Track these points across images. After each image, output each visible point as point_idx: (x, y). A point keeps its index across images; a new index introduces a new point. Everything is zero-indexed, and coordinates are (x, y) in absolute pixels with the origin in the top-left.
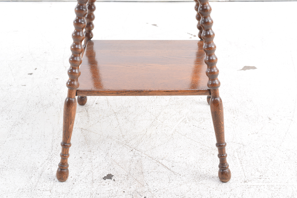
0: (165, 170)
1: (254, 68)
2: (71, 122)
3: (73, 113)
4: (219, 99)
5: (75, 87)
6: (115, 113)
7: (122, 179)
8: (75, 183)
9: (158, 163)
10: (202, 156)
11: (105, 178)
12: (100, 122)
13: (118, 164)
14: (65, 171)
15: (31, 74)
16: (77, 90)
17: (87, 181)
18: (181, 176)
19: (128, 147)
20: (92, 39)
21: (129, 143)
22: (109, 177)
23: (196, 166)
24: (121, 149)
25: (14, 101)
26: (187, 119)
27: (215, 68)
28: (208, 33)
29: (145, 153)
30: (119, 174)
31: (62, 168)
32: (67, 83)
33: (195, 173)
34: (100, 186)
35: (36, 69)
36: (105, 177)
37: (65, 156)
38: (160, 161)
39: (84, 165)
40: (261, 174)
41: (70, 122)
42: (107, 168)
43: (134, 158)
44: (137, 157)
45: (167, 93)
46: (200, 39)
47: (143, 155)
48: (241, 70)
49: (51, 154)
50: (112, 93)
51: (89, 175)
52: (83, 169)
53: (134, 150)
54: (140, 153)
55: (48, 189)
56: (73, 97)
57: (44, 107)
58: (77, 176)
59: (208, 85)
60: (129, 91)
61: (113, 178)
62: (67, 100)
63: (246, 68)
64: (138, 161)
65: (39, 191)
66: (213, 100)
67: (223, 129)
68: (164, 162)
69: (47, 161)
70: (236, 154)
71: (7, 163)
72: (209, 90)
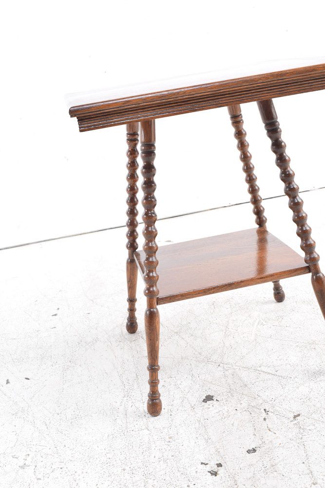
0: (270, 377)
3: (157, 327)
4: (321, 275)
5: (156, 294)
6: (177, 333)
7: (226, 397)
8: (172, 413)
9: (258, 372)
10: (303, 353)
11: (205, 401)
12: (164, 346)
13: (211, 383)
14: (157, 401)
15: (55, 315)
16: (158, 298)
17: (186, 409)
18: (292, 378)
19: (212, 363)
21: (211, 359)
22: (209, 398)
23: (303, 365)
24: (206, 367)
26: (262, 321)
27: (310, 240)
28: (296, 201)
29: (236, 365)
30: (219, 393)
31: (154, 398)
33: (306, 372)
34: (204, 411)
35: (58, 309)
36: (204, 400)
37: (156, 383)
38: (259, 369)
39: (172, 394)
41: (156, 339)
42: (200, 390)
43: (227, 373)
44: (230, 371)
45: (261, 280)
47: (235, 367)
50: (199, 294)
51: (184, 402)
52: (172, 397)
53: (221, 365)
54: (230, 366)
55: (144, 427)
56: (154, 307)
57: (90, 344)
58: (170, 407)
59: (306, 261)
60: (218, 287)
61: (215, 398)
64: (233, 375)
65: (134, 432)
66: (314, 277)
68: (263, 368)
69: (125, 398)
71: (78, 411)
72: (308, 267)
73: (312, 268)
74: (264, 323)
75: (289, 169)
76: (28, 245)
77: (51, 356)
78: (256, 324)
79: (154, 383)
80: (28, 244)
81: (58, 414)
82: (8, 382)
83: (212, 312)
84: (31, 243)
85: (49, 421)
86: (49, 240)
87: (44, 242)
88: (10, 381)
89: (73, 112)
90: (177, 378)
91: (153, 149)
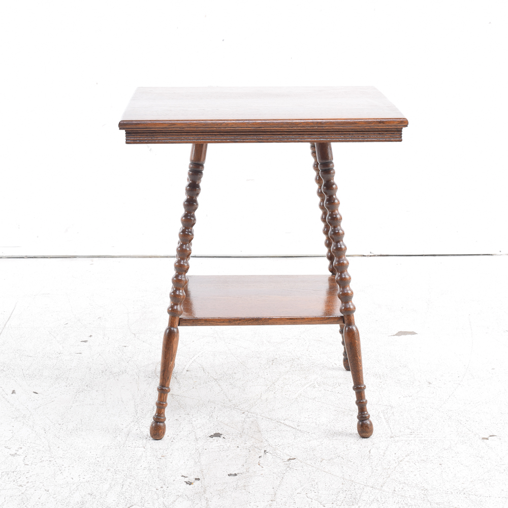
0: (289, 429)
1: (413, 333)
2: (172, 358)
3: (174, 347)
4: (354, 328)
5: (179, 313)
6: (216, 380)
7: (234, 437)
9: (280, 423)
10: (337, 417)
12: (196, 388)
13: (227, 425)
14: (161, 424)
15: (85, 341)
16: (180, 318)
17: (189, 439)
18: (310, 434)
19: (238, 410)
20: (187, 274)
21: (239, 407)
22: (217, 435)
24: (229, 412)
25: (70, 369)
26: (316, 384)
27: (348, 289)
29: (262, 415)
30: (229, 432)
31: (158, 421)
32: (168, 309)
34: (206, 443)
35: (91, 336)
36: (211, 435)
37: (163, 404)
38: (282, 421)
40: (413, 431)
41: (170, 359)
42: (212, 428)
43: (247, 420)
44: (251, 419)
45: (291, 320)
46: (331, 274)
47: (259, 417)
48: (394, 335)
50: (223, 322)
51: (191, 434)
53: (247, 413)
54: (254, 415)
55: (141, 446)
56: (175, 326)
57: (114, 375)
59: (341, 311)
60: (244, 319)
61: (222, 436)
62: (168, 331)
63: (400, 334)
64: (252, 422)
65: (130, 448)
66: (347, 329)
67: (361, 366)
68: (287, 422)
69: (133, 423)
70: (381, 415)
71: (81, 426)
72: (342, 317)
73: (346, 319)
74: (317, 386)
75: (336, 212)
76: (75, 259)
77: (68, 378)
78: (308, 385)
79: (161, 405)
80: (75, 257)
81: (60, 425)
82: (13, 392)
83: (267, 367)
84: (80, 257)
85: (48, 428)
88: (16, 392)
89: (122, 125)
90: (194, 416)
91: (200, 169)
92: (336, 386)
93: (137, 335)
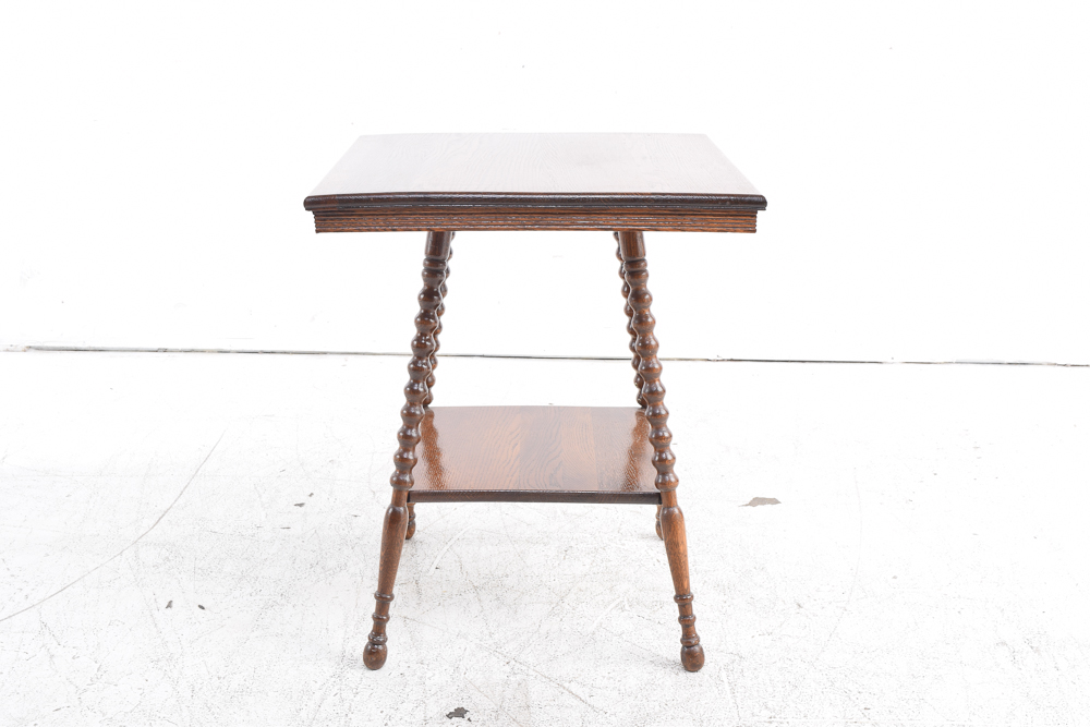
0: (575, 702)
1: (774, 502)
6: (476, 588)
7: (485, 718)
8: (389, 723)
9: (561, 689)
10: (653, 677)
11: (450, 716)
13: (478, 689)
15: (301, 505)
17: (414, 720)
18: (608, 715)
19: (500, 656)
21: (503, 649)
22: (460, 713)
23: (639, 696)
24: (485, 660)
25: (266, 560)
26: (626, 602)
29: (536, 669)
30: (480, 707)
32: (392, 479)
33: (636, 709)
35: (311, 495)
36: (451, 713)
38: (566, 685)
39: (407, 690)
42: (454, 696)
43: (512, 678)
44: (518, 677)
47: (531, 672)
48: (747, 505)
49: (342, 666)
51: (418, 708)
52: (405, 696)
53: (513, 662)
54: (524, 668)
58: (392, 711)
61: (467, 716)
64: (519, 684)
68: (574, 687)
69: (333, 679)
70: (723, 675)
71: (251, 682)
74: (627, 607)
77: (257, 578)
78: (613, 605)
80: (325, 353)
81: (219, 678)
82: (169, 605)
83: (556, 564)
84: (331, 353)
85: (200, 686)
86: (364, 354)
87: (353, 356)
88: (173, 604)
90: (430, 666)
92: (656, 608)
93: (378, 494)
